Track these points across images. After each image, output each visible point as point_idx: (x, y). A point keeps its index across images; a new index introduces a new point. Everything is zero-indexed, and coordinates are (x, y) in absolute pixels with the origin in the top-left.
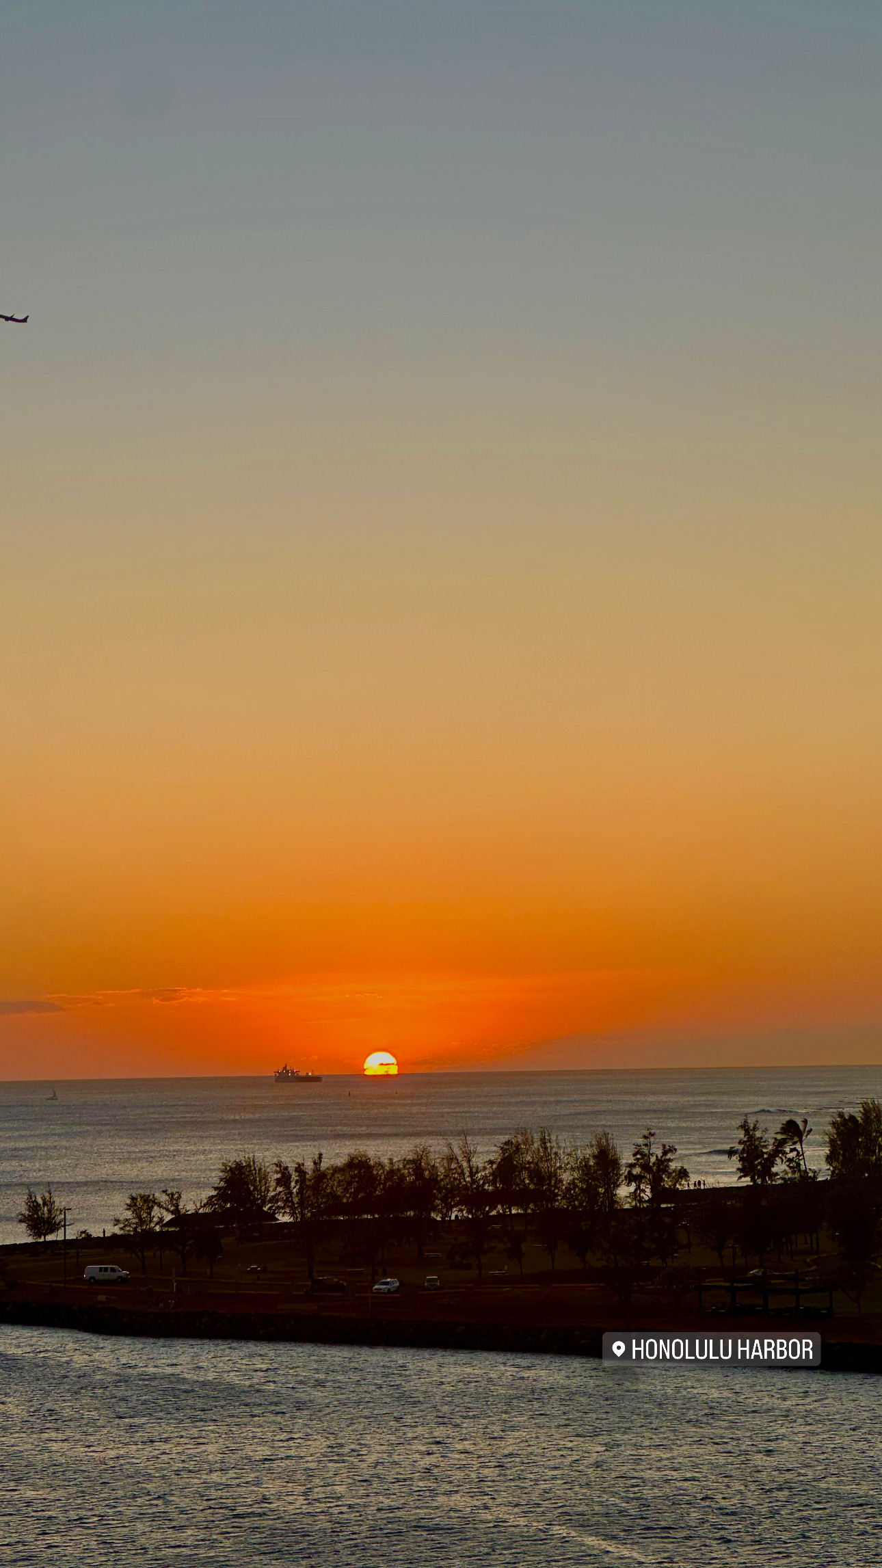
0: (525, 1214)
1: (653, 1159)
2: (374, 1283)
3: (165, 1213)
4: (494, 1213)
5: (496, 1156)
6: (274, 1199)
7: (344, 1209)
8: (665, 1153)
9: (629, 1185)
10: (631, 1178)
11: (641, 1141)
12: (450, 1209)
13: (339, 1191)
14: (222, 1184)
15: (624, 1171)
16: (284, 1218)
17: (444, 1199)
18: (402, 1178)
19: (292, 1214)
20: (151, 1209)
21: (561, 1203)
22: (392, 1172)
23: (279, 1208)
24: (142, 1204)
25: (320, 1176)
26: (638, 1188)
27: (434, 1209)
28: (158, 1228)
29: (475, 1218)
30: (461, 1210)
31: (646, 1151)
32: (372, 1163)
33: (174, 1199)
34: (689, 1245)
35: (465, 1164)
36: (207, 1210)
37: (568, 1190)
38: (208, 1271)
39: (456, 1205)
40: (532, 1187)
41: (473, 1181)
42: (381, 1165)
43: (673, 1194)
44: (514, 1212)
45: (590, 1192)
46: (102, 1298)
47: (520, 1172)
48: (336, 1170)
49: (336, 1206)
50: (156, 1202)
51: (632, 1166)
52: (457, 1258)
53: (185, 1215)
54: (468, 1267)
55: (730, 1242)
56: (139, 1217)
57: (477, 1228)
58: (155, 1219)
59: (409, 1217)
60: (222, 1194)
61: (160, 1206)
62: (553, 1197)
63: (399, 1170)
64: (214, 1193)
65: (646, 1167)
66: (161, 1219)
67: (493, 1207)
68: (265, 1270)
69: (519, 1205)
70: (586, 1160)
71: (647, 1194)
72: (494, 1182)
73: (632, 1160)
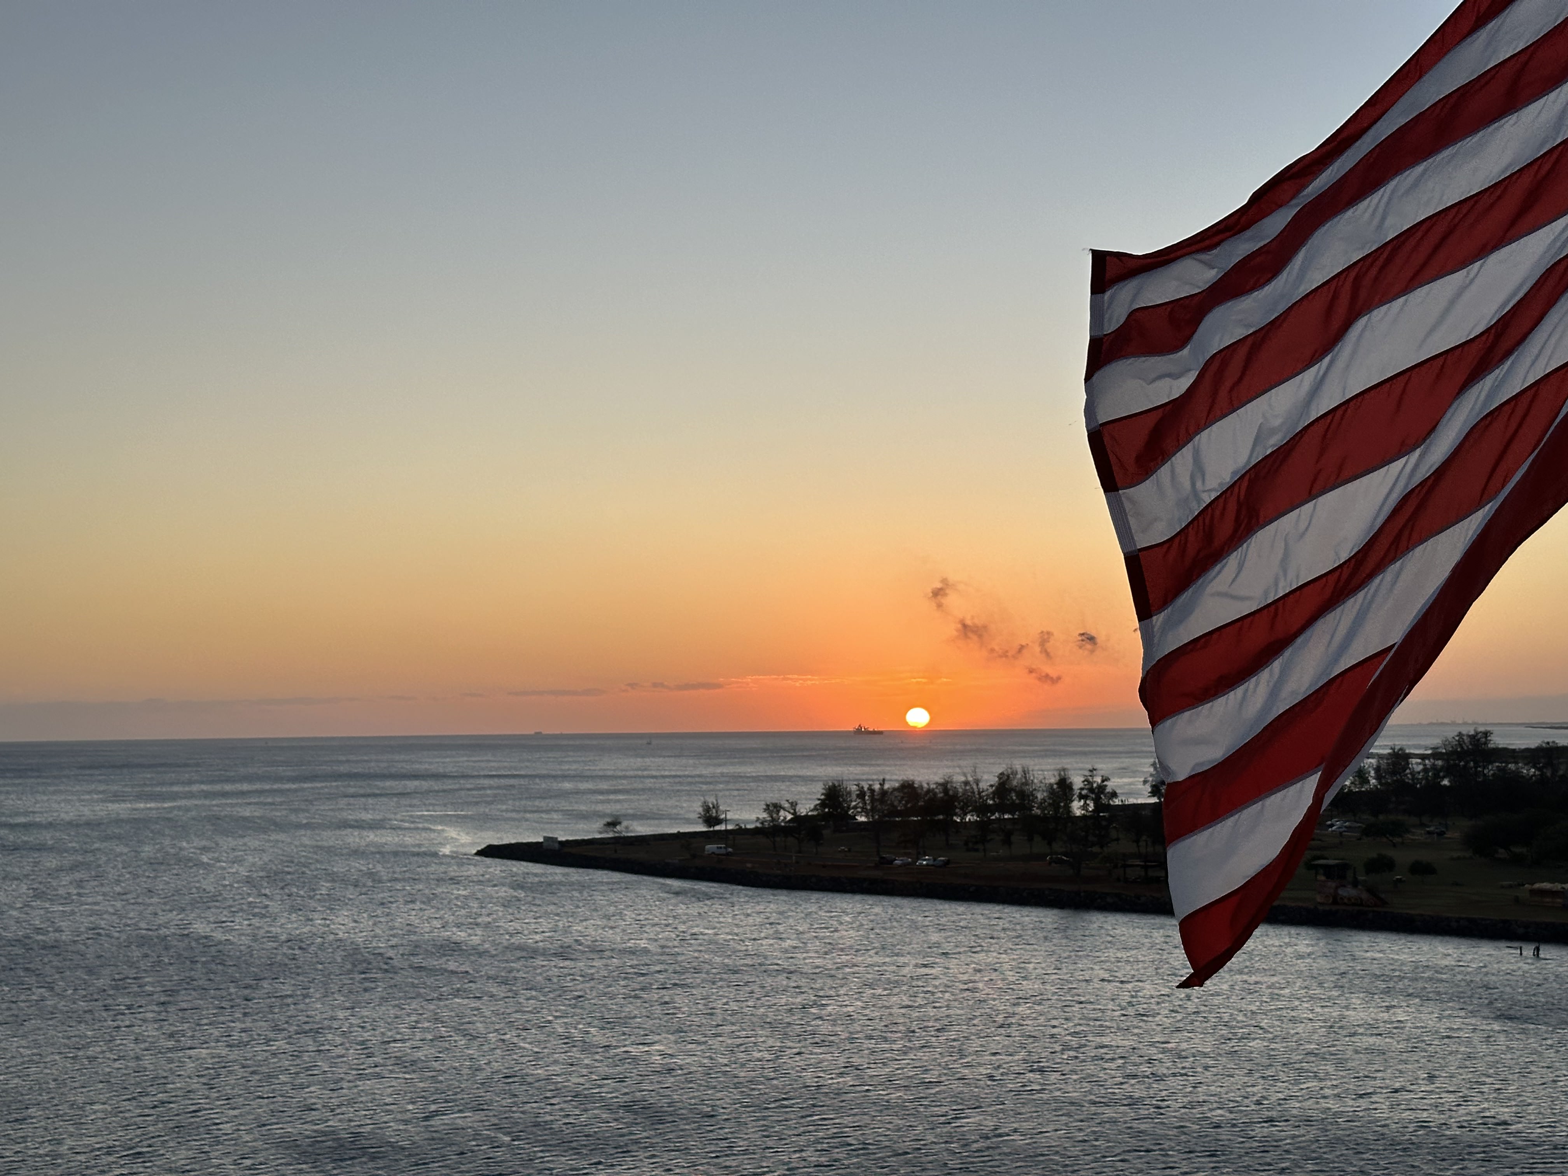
0: (1013, 819)
1: (1095, 785)
2: (918, 859)
3: (787, 814)
4: (993, 817)
5: (994, 780)
6: (855, 807)
7: (899, 813)
8: (1103, 781)
9: (1080, 800)
10: (1081, 797)
11: (1088, 773)
12: (966, 814)
13: (896, 803)
14: (823, 797)
15: (1077, 792)
16: (862, 819)
17: (962, 809)
18: (935, 794)
19: (866, 816)
20: (778, 812)
21: (1036, 811)
22: (929, 791)
23: (858, 812)
24: (774, 808)
25: (884, 793)
26: (1085, 803)
27: (956, 814)
28: (783, 824)
29: (982, 821)
30: (972, 815)
31: (1090, 779)
32: (916, 786)
33: (794, 805)
34: (1118, 839)
35: (975, 787)
36: (815, 813)
37: (1041, 803)
38: (814, 850)
39: (969, 812)
40: (1017, 801)
41: (981, 797)
42: (921, 787)
43: (1108, 807)
44: (1006, 817)
45: (1055, 806)
46: (749, 865)
47: (1010, 792)
48: (895, 789)
49: (895, 812)
50: (781, 807)
51: (1082, 789)
52: (970, 845)
53: (800, 816)
54: (977, 850)
55: (1144, 838)
56: (772, 817)
57: (983, 826)
58: (782, 818)
59: (939, 820)
60: (823, 804)
61: (784, 809)
62: (1031, 809)
63: (933, 789)
64: (818, 802)
65: (1091, 790)
66: (785, 818)
67: (993, 814)
68: (849, 850)
69: (1010, 813)
70: (1051, 785)
71: (1091, 807)
72: (993, 799)
73: (1082, 785)
